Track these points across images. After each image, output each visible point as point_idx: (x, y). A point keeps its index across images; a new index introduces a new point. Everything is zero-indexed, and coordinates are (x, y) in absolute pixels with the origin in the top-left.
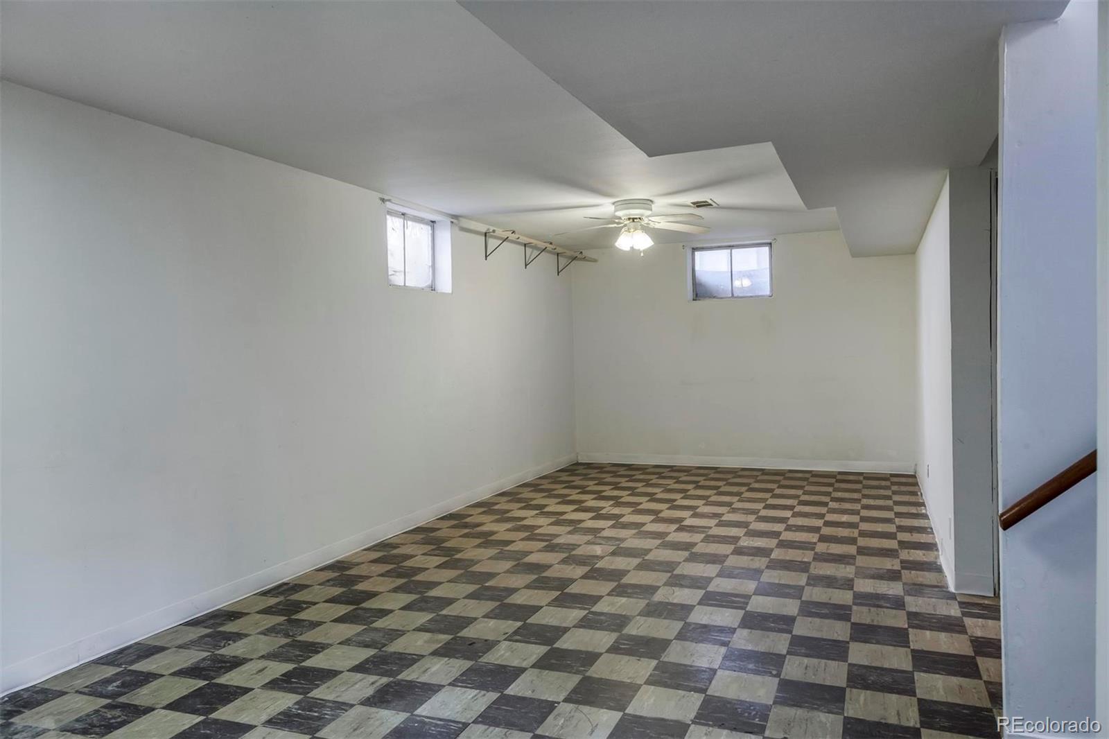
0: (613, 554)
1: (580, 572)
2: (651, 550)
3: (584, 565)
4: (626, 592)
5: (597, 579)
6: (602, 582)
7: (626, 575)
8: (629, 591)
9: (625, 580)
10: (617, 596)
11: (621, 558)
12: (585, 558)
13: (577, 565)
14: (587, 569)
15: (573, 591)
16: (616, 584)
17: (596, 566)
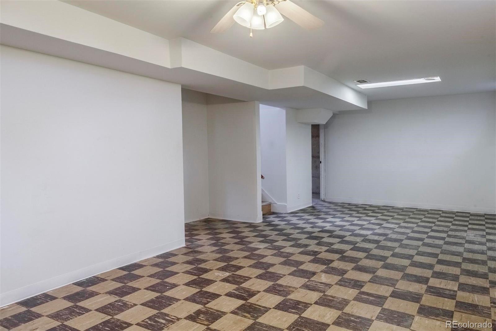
0: (314, 274)
1: (335, 263)
2: (289, 274)
3: (333, 267)
4: (314, 252)
5: (326, 259)
6: (324, 258)
7: (311, 260)
8: (312, 253)
9: (312, 258)
10: (318, 251)
11: (310, 270)
12: (333, 272)
13: (337, 268)
14: (331, 265)
15: (337, 255)
16: (317, 256)
17: (326, 266)
